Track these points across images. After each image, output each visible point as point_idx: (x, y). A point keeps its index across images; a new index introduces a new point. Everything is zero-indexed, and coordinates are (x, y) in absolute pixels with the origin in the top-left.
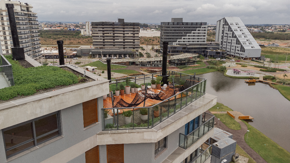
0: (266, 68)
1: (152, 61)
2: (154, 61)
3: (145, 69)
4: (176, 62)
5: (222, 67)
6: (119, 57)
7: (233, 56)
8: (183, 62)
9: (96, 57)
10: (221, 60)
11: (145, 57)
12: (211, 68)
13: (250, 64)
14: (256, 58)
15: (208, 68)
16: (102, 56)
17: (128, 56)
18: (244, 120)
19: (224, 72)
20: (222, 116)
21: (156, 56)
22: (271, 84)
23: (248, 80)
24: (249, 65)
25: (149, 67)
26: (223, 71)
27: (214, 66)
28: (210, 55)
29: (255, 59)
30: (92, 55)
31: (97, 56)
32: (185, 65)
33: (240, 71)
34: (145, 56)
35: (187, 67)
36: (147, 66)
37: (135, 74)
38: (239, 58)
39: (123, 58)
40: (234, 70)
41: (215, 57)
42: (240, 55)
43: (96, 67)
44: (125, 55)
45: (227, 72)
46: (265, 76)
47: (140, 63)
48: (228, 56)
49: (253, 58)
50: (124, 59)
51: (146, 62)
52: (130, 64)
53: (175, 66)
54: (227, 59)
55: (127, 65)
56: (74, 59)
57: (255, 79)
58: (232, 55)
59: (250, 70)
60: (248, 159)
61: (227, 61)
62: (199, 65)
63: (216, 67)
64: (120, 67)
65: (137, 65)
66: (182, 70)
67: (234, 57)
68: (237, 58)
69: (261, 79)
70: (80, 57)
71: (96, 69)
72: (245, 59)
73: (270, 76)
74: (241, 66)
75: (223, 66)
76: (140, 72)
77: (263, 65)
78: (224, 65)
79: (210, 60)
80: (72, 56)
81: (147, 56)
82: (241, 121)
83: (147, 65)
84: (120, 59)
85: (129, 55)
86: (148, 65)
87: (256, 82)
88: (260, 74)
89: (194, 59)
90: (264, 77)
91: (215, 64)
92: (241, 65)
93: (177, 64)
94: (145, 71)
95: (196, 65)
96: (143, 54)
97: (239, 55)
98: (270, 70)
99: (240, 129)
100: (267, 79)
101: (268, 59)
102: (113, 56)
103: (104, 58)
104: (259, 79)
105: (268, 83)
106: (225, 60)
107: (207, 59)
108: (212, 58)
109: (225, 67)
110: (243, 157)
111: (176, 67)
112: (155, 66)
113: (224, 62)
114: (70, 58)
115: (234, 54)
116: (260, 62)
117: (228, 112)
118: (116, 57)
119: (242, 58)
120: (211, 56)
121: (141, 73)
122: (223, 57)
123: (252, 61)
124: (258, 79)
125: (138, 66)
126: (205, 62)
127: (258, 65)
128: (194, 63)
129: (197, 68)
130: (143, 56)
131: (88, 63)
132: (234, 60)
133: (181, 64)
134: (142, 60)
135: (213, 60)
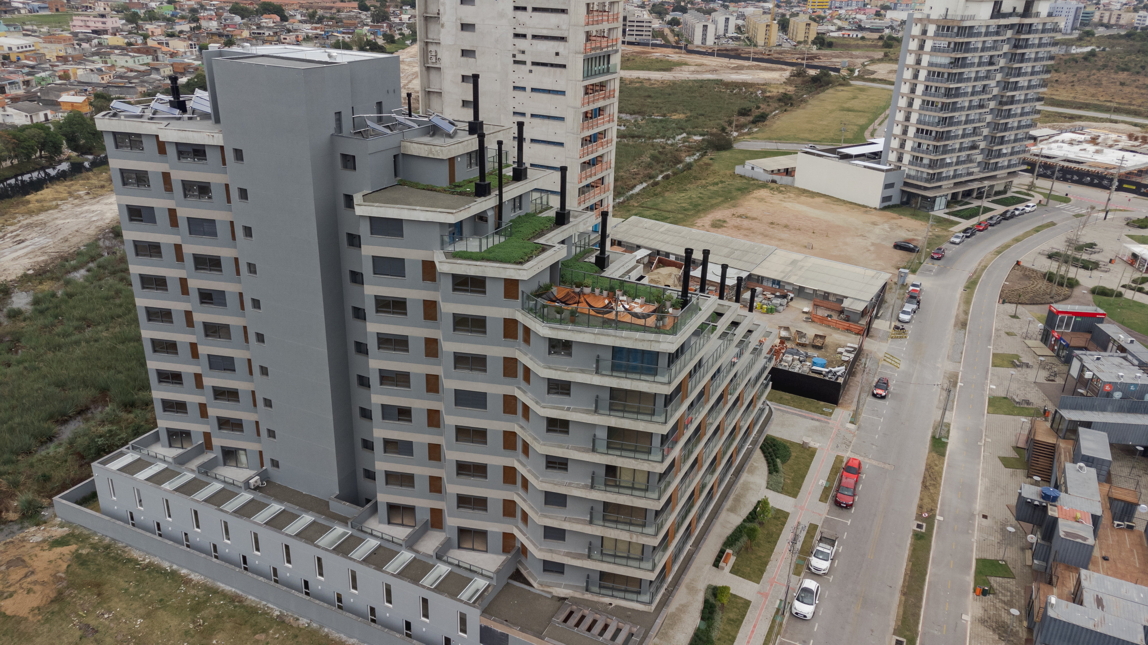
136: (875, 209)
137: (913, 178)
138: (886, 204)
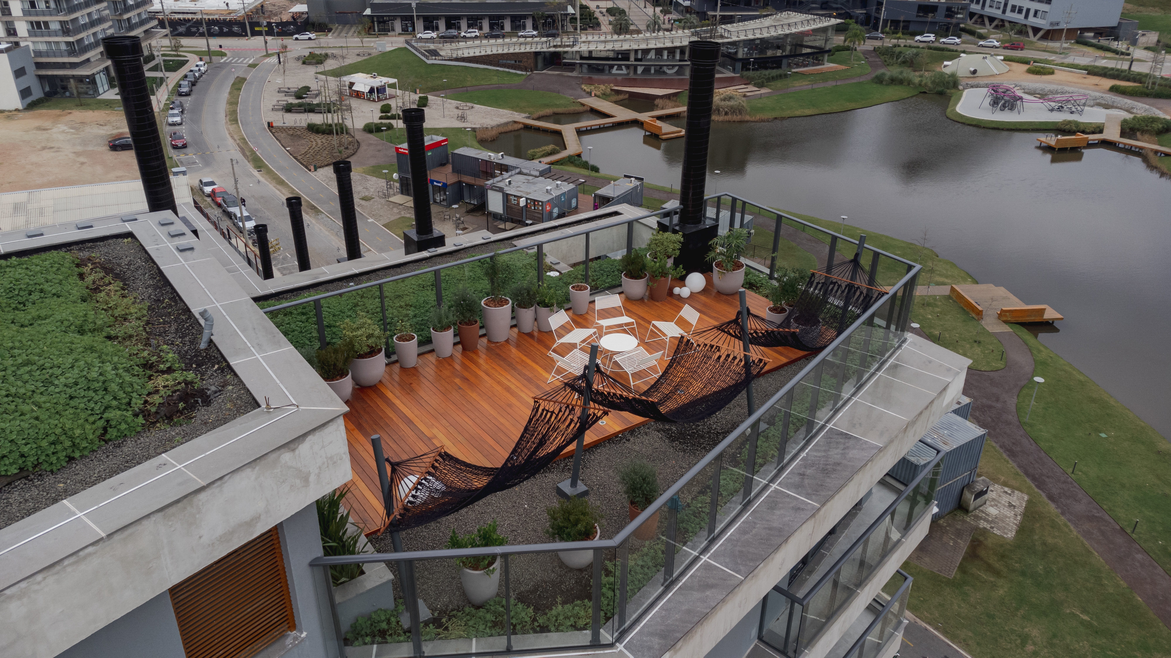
0: (1138, 78)
1: (636, 51)
2: (646, 51)
3: (602, 87)
4: (740, 55)
5: (942, 74)
6: (491, 27)
7: (995, 23)
8: (770, 53)
9: (393, 30)
10: (937, 45)
11: (603, 27)
12: (893, 81)
13: (1069, 60)
14: (1100, 32)
15: (879, 80)
16: (419, 25)
17: (529, 23)
18: (1023, 324)
19: (949, 98)
20: (929, 305)
21: (654, 26)
22: (1151, 155)
23: (1051, 140)
24: (1062, 65)
25: (620, 78)
26: (941, 94)
27: (908, 73)
28: (893, 22)
29: (1095, 37)
30: (373, 22)
31: (398, 25)
32: (779, 67)
33: (1021, 98)
34: (605, 21)
35: (786, 76)
36: (614, 71)
37: (560, 110)
38: (1022, 30)
39: (510, 35)
40: (995, 89)
41: (912, 28)
42: (1026, 17)
43: (392, 81)
44: (518, 23)
45: (959, 99)
46: (1128, 116)
47: (582, 58)
48: (970, 24)
49: (1084, 30)
50: (514, 40)
51: (611, 55)
52: (540, 64)
53: (734, 71)
54: (966, 37)
55: (526, 69)
56: (297, 39)
57: (1083, 132)
58: (992, 19)
59: (1067, 88)
60: (1026, 498)
61: (964, 46)
62: (844, 67)
63: (915, 77)
64: (495, 80)
65: (571, 67)
66: (764, 91)
67: (996, 27)
68: (1012, 33)
69: (1112, 134)
70: (322, 28)
71: (392, 86)
72: (1050, 35)
73: (1154, 120)
74: (1029, 71)
75: (947, 71)
76: (582, 101)
77: (1125, 66)
78: (949, 66)
79: (889, 42)
80: (287, 23)
81: (615, 27)
82: (1006, 329)
83: (611, 67)
84: (496, 37)
85: (534, 20)
86: (620, 67)
87: (1091, 146)
88: (1107, 107)
89: (819, 43)
90: (1124, 122)
91: (911, 63)
92: (1026, 67)
93: (745, 64)
94: (604, 96)
95: (828, 66)
96: (597, 14)
97: (1021, 17)
98: (1156, 87)
99: (1000, 365)
100: (1138, 134)
101: (1152, 37)
102: (464, 24)
103: (428, 36)
104: (1101, 132)
105: (1141, 148)
106: (957, 40)
107: (876, 38)
108: (900, 35)
109: (953, 75)
110: (1006, 489)
111: (742, 77)
112: (647, 70)
113: (953, 54)
114: (279, 34)
115: (999, 12)
116: (1116, 52)
117: (953, 289)
118: (481, 29)
119: (1036, 30)
120: (895, 23)
121: (585, 108)
122: (948, 30)
123: (1078, 42)
124: (1099, 130)
125: (574, 74)
126: (866, 53)
127: (1103, 63)
128: (817, 59)
129: (831, 84)
130: (598, 25)
131: (360, 59)
132: (996, 44)
133: (763, 64)
134: (592, 47)
135: (902, 42)
136: (17, 110)
137: (47, 54)
138: (29, 100)
